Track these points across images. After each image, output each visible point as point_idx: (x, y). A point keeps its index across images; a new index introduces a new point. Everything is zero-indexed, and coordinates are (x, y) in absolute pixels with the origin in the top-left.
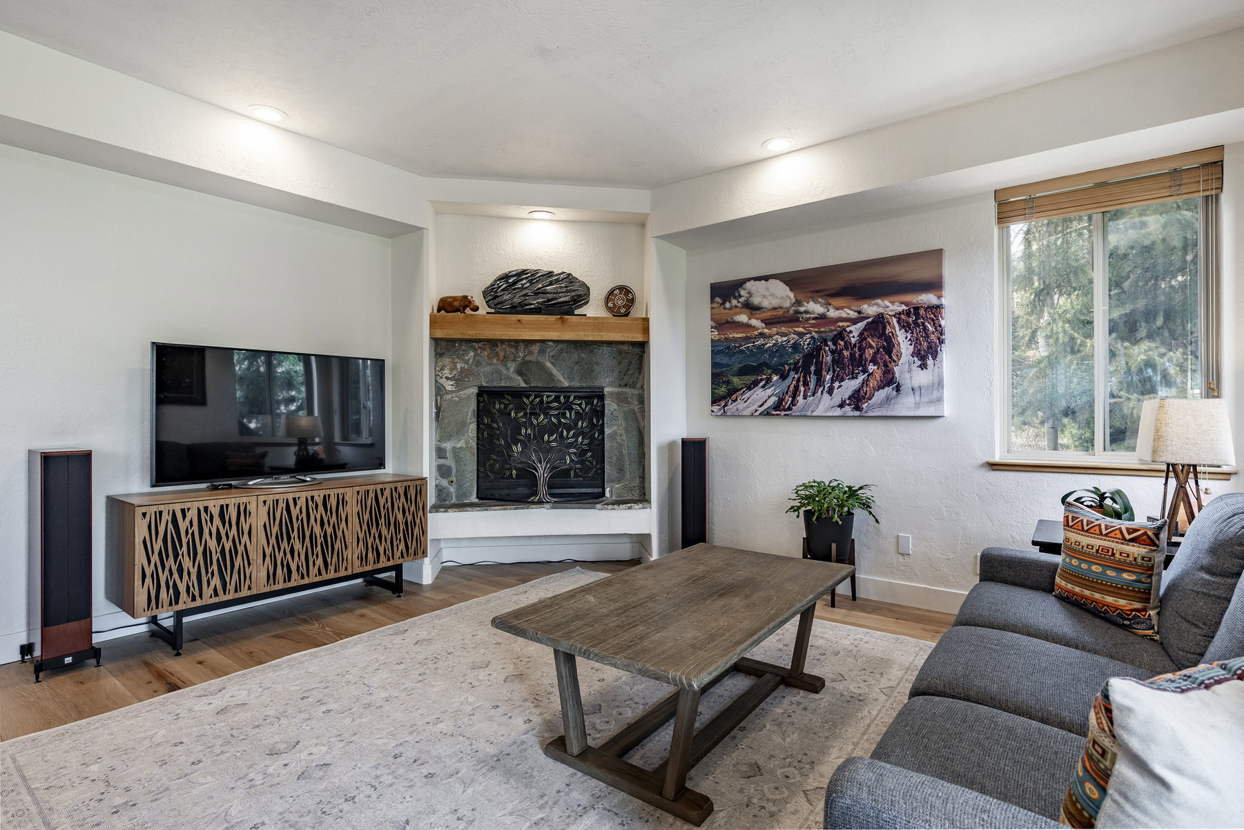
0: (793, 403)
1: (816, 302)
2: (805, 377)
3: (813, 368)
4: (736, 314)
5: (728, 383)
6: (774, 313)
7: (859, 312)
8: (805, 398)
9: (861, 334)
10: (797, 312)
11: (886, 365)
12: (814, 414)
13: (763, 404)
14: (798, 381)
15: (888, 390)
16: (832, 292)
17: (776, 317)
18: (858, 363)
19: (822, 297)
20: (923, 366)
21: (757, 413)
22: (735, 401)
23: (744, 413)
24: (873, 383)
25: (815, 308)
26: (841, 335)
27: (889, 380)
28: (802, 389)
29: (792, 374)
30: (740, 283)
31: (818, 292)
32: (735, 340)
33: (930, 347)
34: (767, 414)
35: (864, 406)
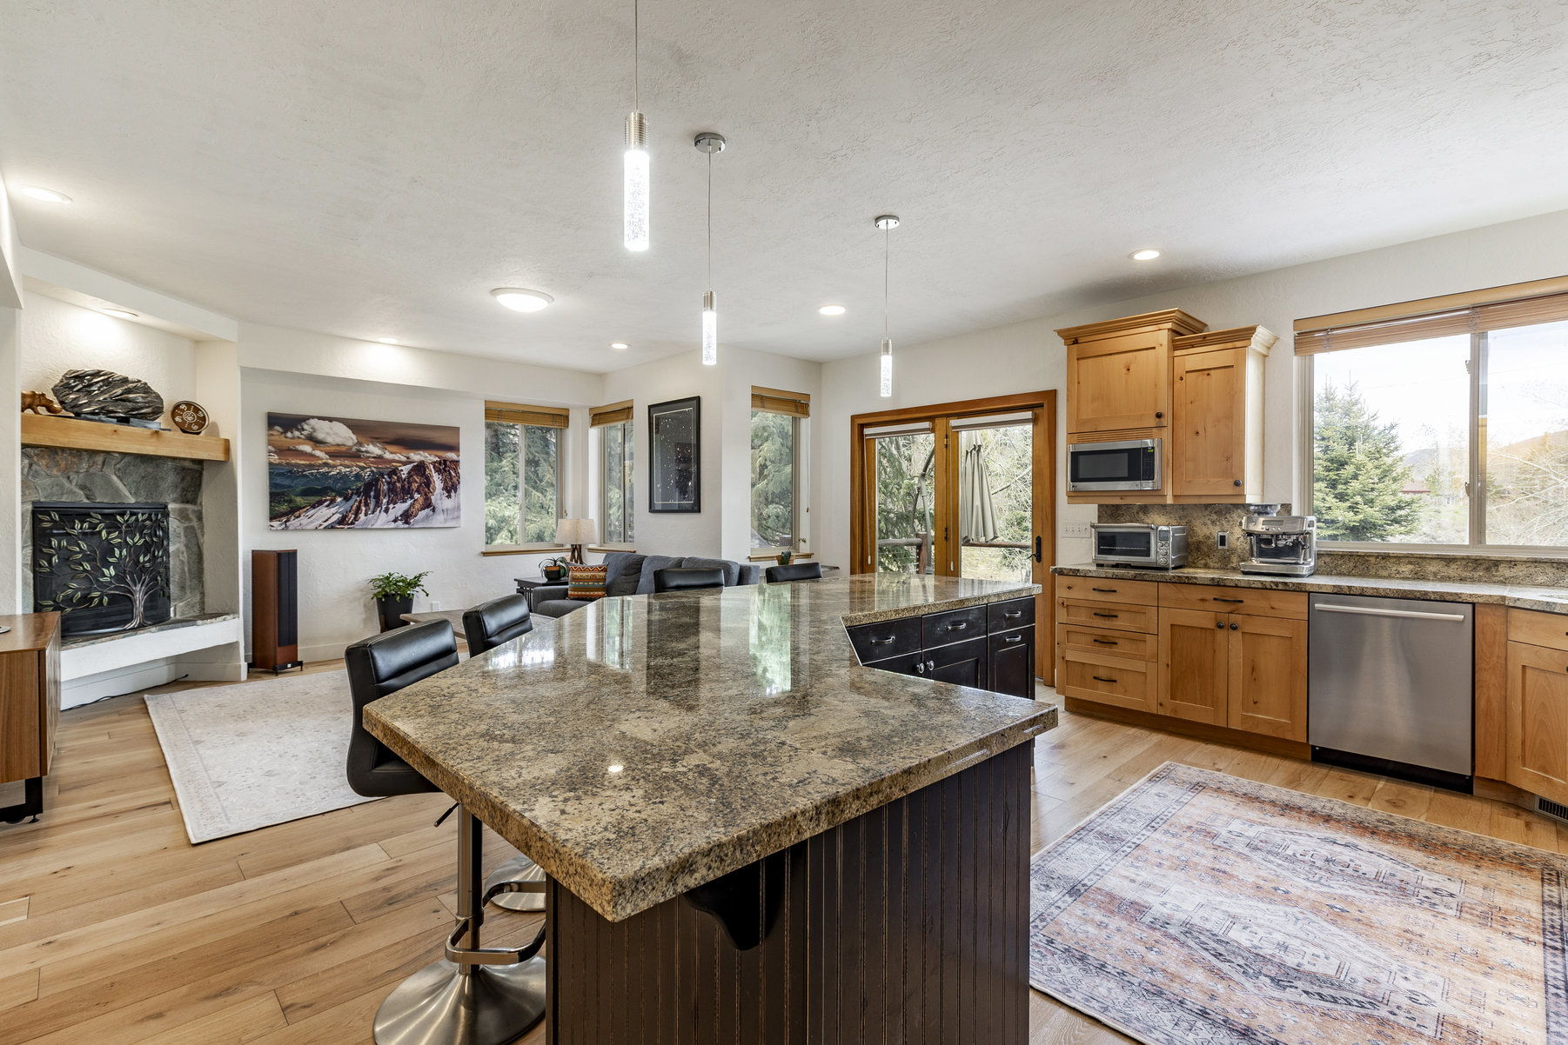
0: (356, 519)
1: (375, 445)
2: (366, 500)
3: (372, 494)
4: (299, 444)
5: (290, 501)
6: (338, 448)
7: (408, 458)
8: (366, 515)
9: (409, 473)
10: (359, 451)
11: (426, 495)
12: (374, 527)
13: (327, 520)
14: (360, 502)
15: (427, 511)
16: (388, 440)
17: (340, 452)
18: (406, 492)
19: (379, 443)
20: (449, 497)
21: (322, 527)
22: (298, 517)
23: (308, 527)
24: (417, 506)
25: (374, 450)
26: (394, 472)
27: (428, 504)
28: (364, 509)
29: (355, 497)
30: (305, 419)
31: (376, 438)
32: (298, 466)
33: (453, 485)
34: (331, 527)
35: (412, 521)
